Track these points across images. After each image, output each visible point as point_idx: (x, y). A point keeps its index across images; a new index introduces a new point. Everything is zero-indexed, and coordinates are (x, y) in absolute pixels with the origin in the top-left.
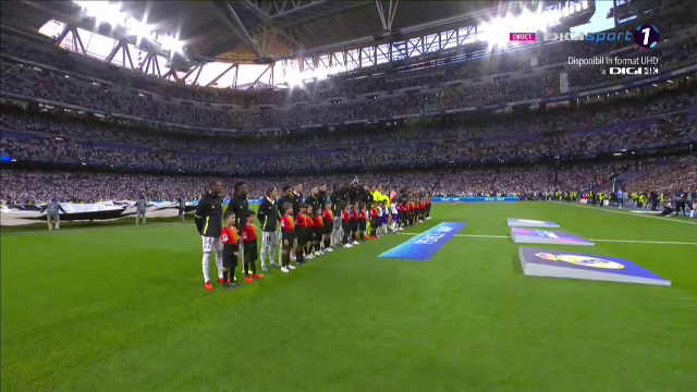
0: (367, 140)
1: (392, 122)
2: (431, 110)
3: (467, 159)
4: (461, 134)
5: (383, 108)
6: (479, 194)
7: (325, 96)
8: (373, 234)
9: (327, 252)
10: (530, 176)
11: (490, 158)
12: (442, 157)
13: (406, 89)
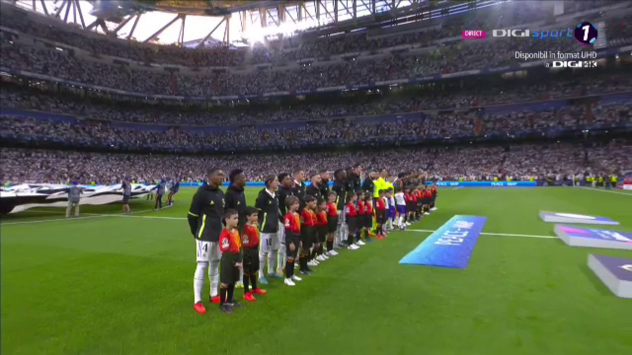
0: (343, 112)
1: (374, 88)
2: (423, 73)
3: (467, 133)
4: (460, 102)
5: (364, 71)
6: (484, 178)
7: (292, 56)
8: (379, 230)
9: (330, 256)
10: (549, 154)
11: (496, 133)
12: (436, 133)
13: (391, 49)
